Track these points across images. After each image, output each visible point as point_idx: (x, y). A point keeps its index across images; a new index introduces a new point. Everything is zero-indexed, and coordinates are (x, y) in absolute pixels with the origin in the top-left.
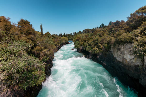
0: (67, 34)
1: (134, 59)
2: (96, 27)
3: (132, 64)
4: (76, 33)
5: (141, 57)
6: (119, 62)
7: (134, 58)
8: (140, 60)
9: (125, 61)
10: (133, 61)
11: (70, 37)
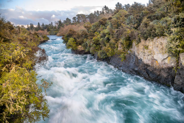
0: (43, 25)
1: (167, 59)
2: (95, 11)
3: (164, 66)
4: (60, 22)
5: (176, 55)
6: (147, 65)
7: (167, 57)
8: (175, 59)
9: (155, 63)
10: (166, 61)
11: (50, 29)
